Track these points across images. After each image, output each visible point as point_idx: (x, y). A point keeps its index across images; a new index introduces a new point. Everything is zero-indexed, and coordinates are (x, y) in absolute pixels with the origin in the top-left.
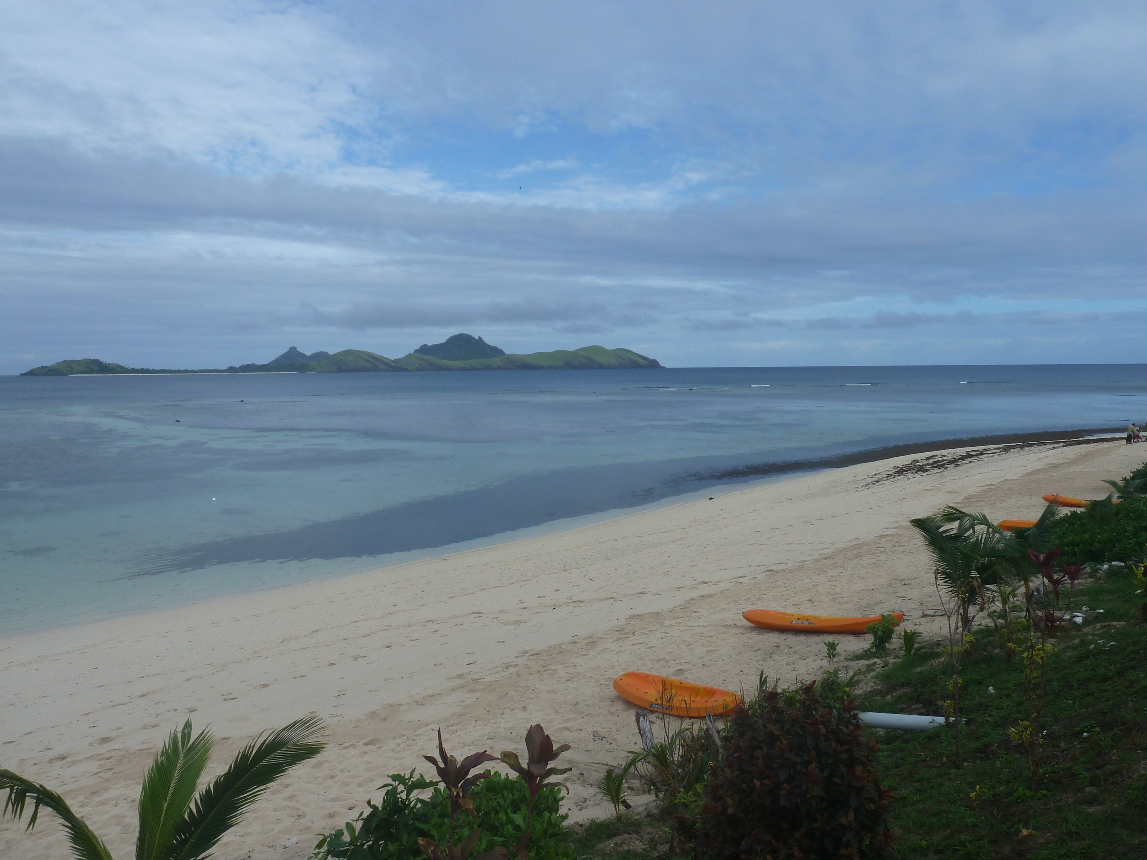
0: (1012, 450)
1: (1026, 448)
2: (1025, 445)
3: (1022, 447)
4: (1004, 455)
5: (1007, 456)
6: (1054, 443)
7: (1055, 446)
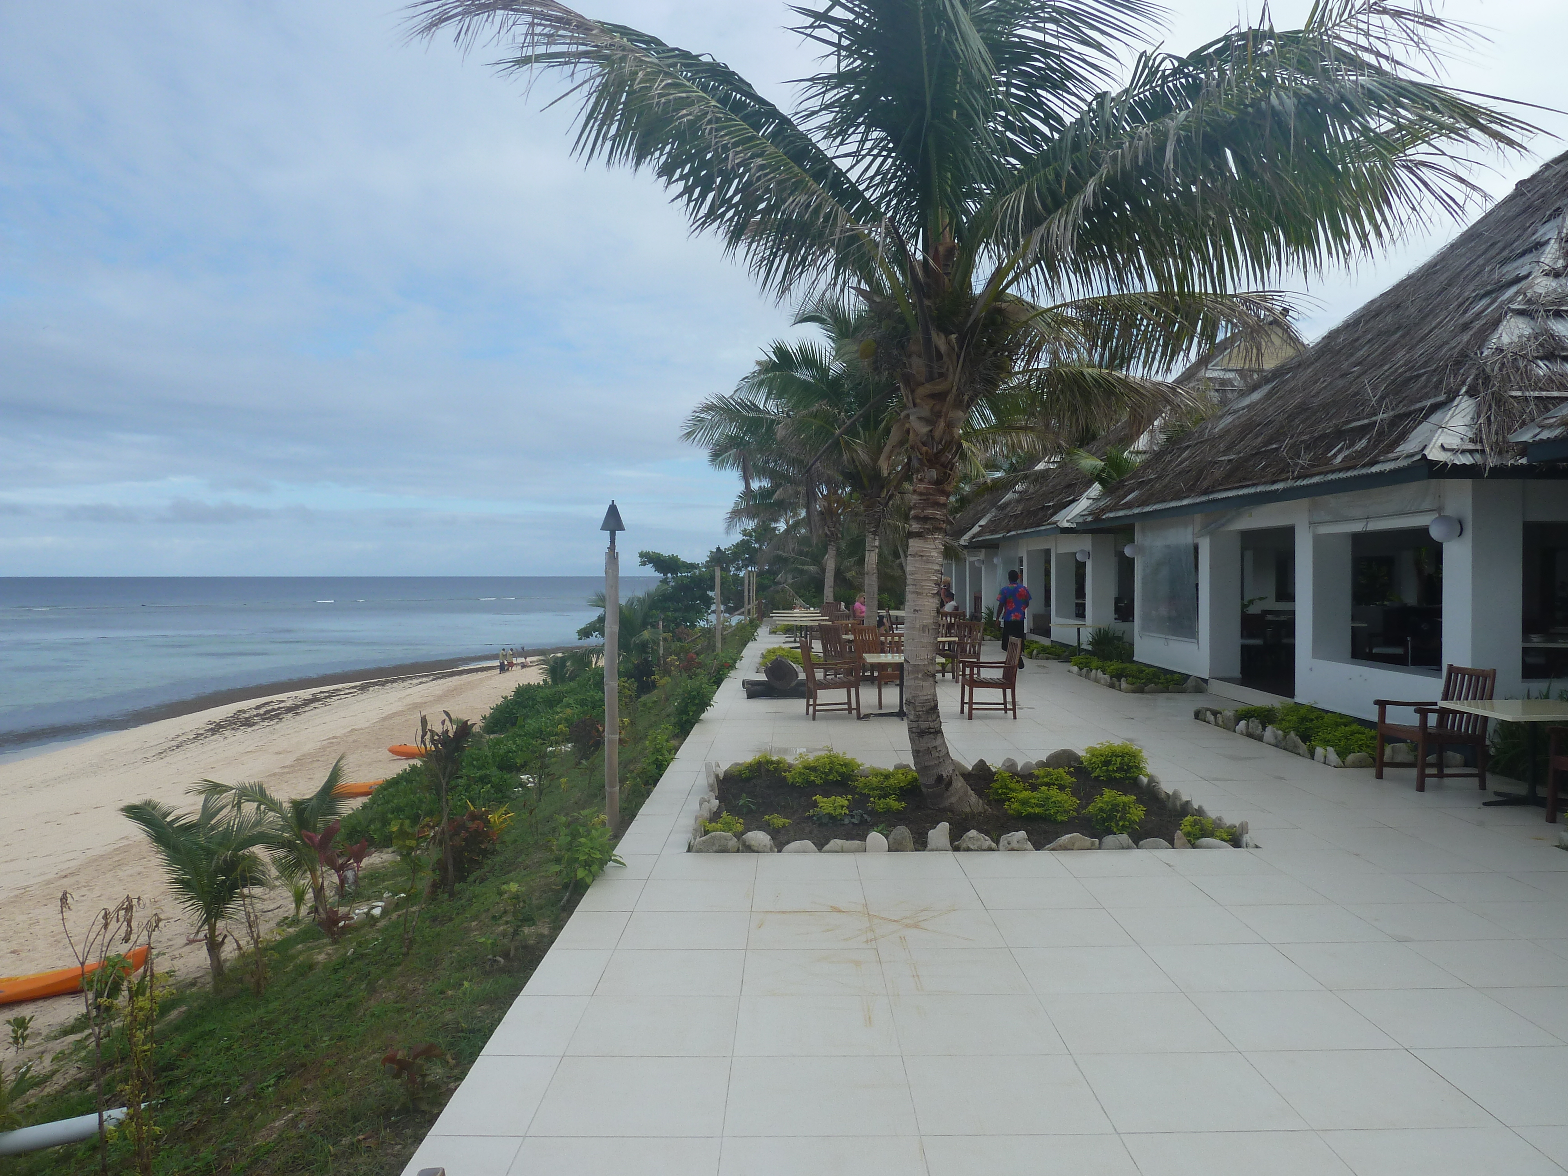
0: (371, 689)
1: (389, 684)
2: (387, 682)
3: (383, 684)
4: (360, 695)
5: (363, 696)
6: (423, 676)
7: (424, 680)
